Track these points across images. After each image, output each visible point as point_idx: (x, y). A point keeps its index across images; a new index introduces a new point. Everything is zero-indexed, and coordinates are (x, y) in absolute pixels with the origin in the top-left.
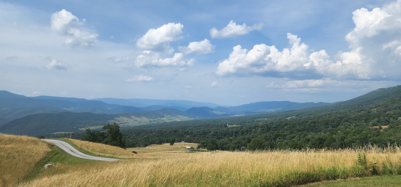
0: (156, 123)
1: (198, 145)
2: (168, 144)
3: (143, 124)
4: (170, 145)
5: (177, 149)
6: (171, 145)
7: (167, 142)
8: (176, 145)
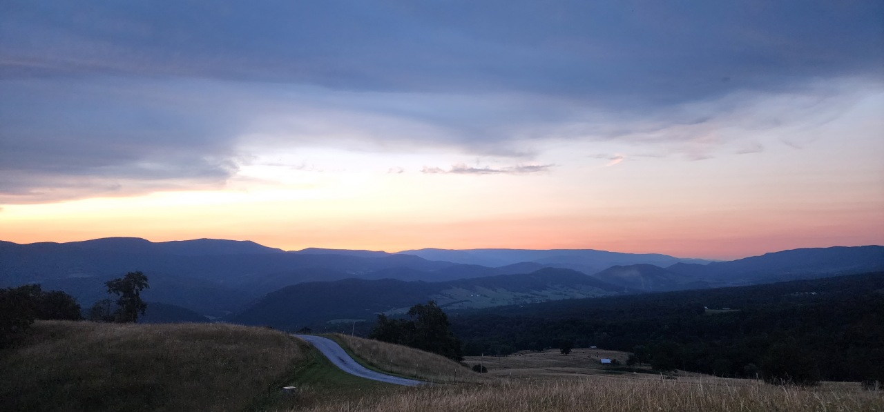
0: (528, 303)
1: (630, 356)
2: (557, 352)
3: (500, 303)
4: (562, 352)
5: (579, 363)
6: (565, 354)
7: (555, 346)
8: (577, 353)
